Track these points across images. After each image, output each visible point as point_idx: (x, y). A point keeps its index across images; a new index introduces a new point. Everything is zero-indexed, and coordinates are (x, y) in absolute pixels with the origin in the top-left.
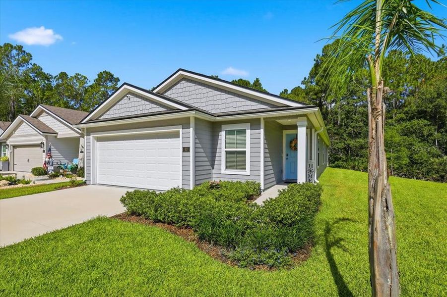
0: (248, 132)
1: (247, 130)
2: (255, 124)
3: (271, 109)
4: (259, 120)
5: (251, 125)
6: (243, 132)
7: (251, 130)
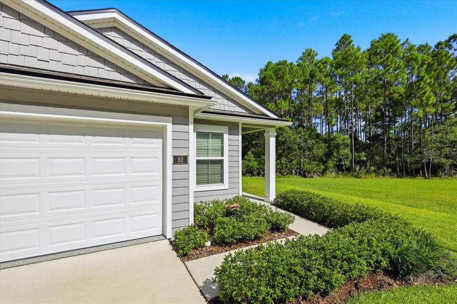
0: (226, 137)
1: (224, 135)
2: (233, 128)
3: (248, 115)
4: (237, 124)
5: (229, 129)
6: (220, 136)
7: (229, 135)
